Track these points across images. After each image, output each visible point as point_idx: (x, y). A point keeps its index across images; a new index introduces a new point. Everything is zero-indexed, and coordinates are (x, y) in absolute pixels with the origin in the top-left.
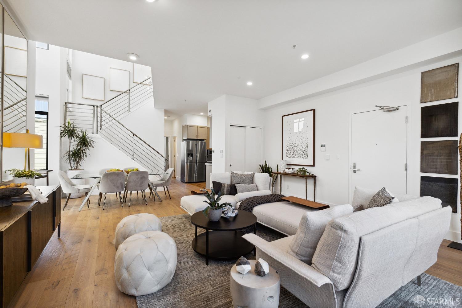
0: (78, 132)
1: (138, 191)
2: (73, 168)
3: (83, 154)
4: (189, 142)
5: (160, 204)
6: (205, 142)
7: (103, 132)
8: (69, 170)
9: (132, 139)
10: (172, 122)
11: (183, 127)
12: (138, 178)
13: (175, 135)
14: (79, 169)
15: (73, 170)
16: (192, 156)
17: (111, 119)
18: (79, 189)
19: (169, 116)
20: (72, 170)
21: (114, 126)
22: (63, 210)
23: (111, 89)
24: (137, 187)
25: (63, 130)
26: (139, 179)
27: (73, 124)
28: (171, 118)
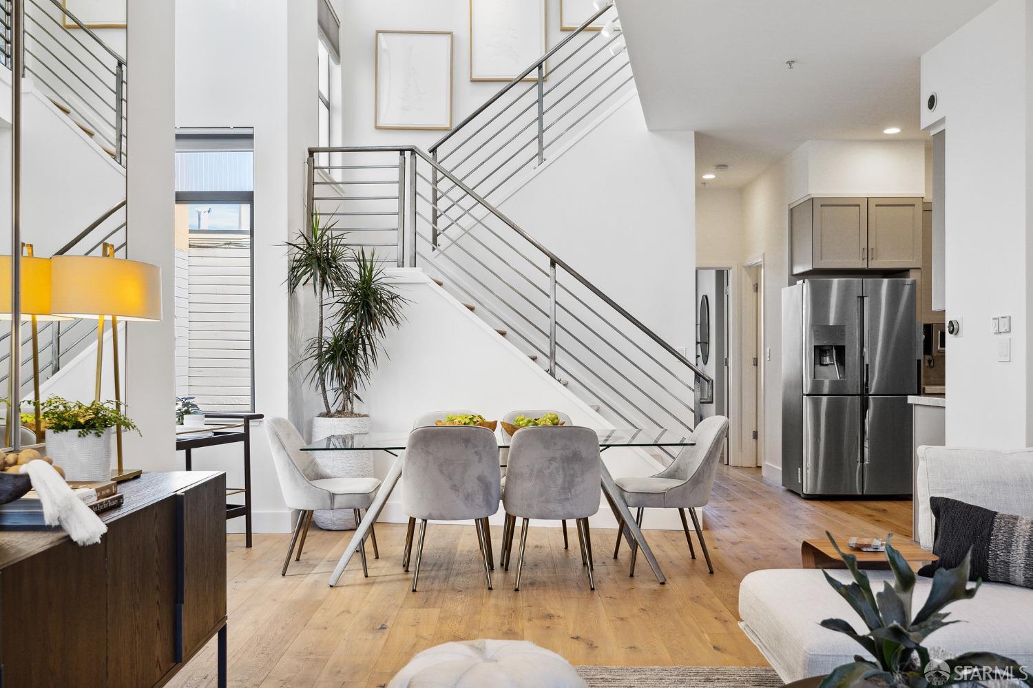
0: (348, 263)
1: (564, 523)
2: (333, 410)
3: (365, 350)
4: (828, 287)
5: (657, 595)
6: (913, 284)
7: (442, 262)
8: (321, 415)
9: (546, 283)
10: (740, 193)
11: (791, 211)
12: (552, 459)
13: (756, 259)
14: (352, 412)
15: (331, 417)
16: (841, 360)
17: (469, 201)
18: (333, 494)
19: (723, 166)
20: (328, 414)
21: (480, 232)
22: (284, 575)
23: (474, 77)
24: (547, 501)
25: (298, 257)
26: (555, 465)
27: (328, 233)
28: (735, 176)
